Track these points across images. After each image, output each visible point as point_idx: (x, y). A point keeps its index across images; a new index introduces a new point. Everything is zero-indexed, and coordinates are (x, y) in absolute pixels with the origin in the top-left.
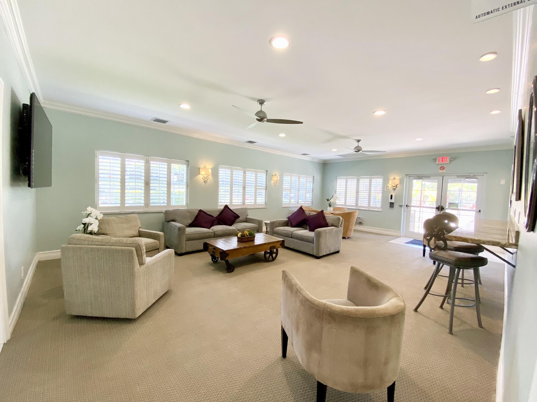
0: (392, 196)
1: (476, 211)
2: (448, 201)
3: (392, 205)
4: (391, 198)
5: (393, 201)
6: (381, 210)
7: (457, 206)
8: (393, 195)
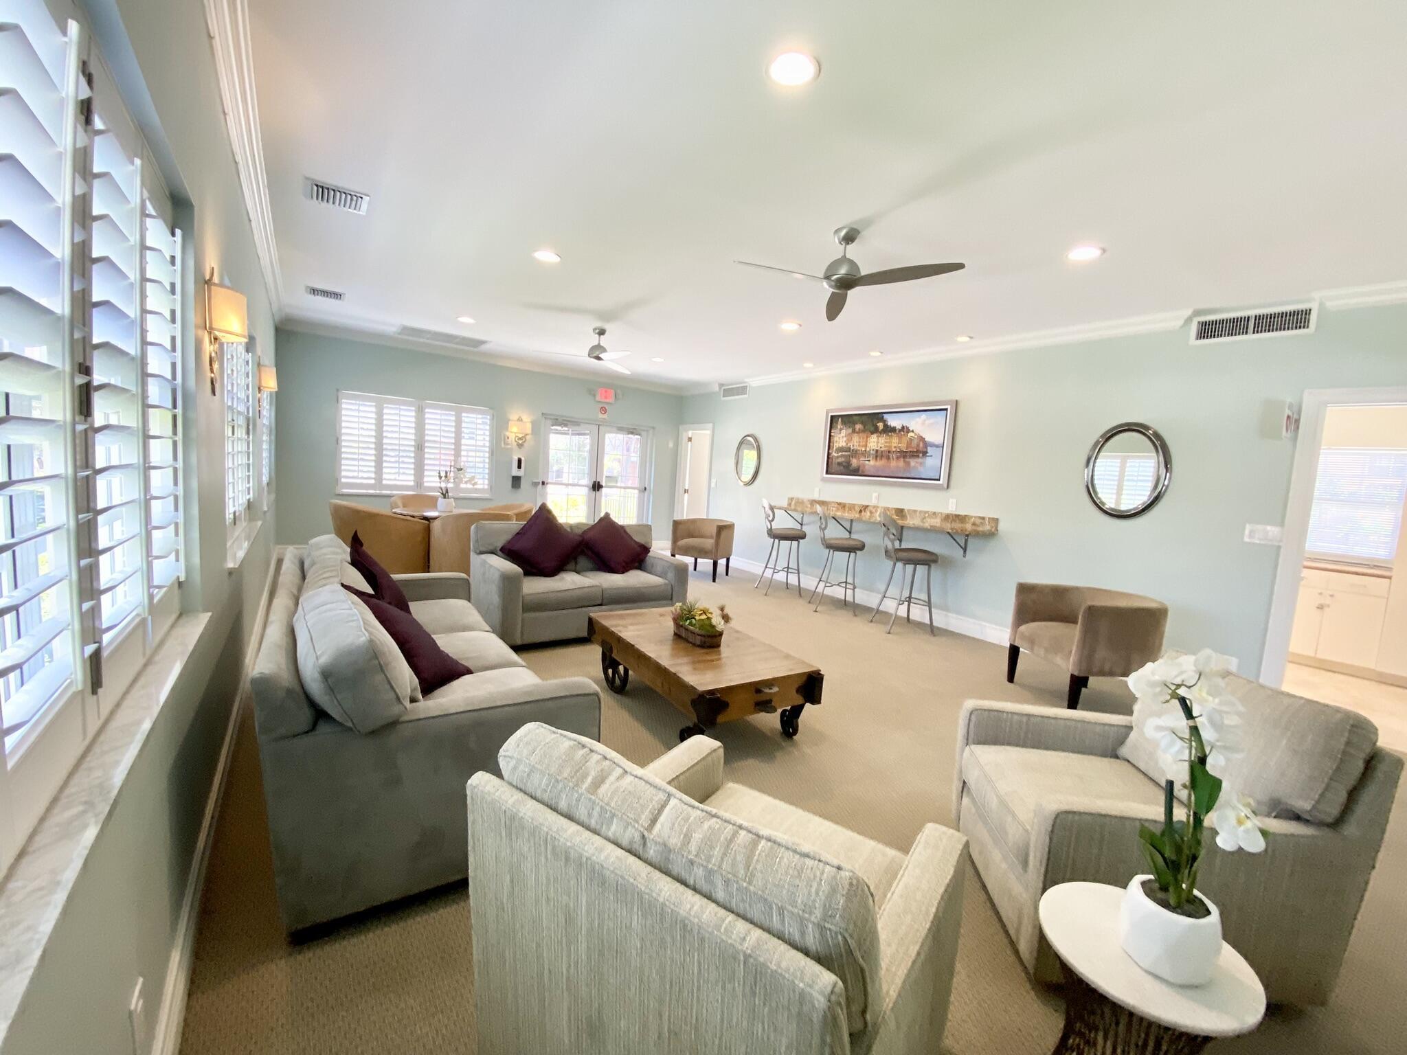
0: (520, 461)
1: (640, 491)
2: (606, 473)
3: (516, 481)
4: (519, 467)
5: (520, 473)
6: (487, 496)
7: (617, 482)
8: (523, 459)
